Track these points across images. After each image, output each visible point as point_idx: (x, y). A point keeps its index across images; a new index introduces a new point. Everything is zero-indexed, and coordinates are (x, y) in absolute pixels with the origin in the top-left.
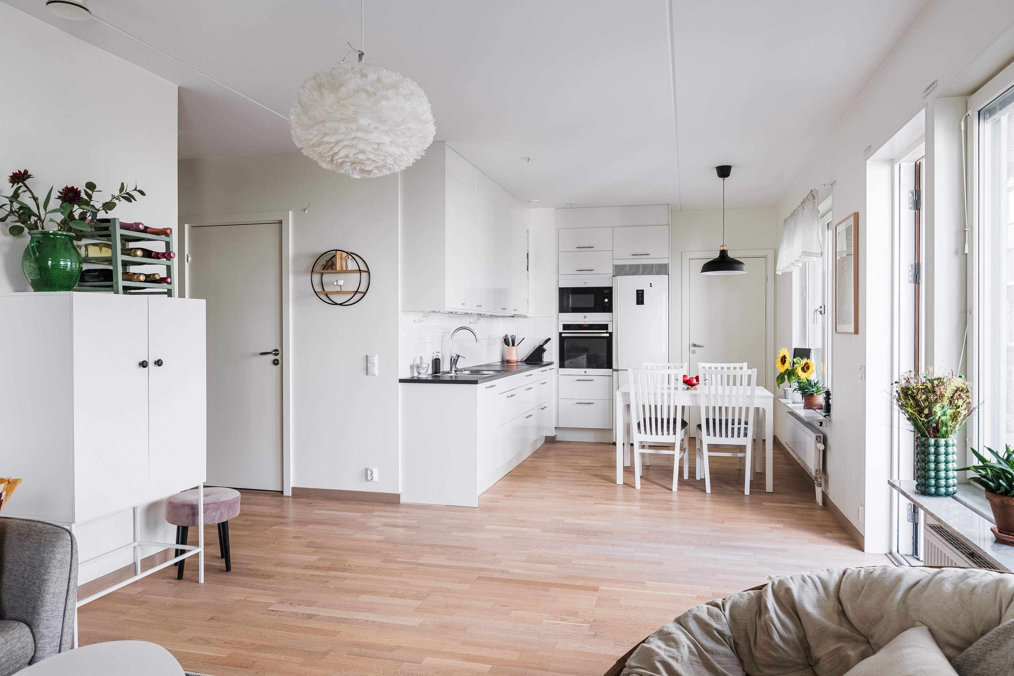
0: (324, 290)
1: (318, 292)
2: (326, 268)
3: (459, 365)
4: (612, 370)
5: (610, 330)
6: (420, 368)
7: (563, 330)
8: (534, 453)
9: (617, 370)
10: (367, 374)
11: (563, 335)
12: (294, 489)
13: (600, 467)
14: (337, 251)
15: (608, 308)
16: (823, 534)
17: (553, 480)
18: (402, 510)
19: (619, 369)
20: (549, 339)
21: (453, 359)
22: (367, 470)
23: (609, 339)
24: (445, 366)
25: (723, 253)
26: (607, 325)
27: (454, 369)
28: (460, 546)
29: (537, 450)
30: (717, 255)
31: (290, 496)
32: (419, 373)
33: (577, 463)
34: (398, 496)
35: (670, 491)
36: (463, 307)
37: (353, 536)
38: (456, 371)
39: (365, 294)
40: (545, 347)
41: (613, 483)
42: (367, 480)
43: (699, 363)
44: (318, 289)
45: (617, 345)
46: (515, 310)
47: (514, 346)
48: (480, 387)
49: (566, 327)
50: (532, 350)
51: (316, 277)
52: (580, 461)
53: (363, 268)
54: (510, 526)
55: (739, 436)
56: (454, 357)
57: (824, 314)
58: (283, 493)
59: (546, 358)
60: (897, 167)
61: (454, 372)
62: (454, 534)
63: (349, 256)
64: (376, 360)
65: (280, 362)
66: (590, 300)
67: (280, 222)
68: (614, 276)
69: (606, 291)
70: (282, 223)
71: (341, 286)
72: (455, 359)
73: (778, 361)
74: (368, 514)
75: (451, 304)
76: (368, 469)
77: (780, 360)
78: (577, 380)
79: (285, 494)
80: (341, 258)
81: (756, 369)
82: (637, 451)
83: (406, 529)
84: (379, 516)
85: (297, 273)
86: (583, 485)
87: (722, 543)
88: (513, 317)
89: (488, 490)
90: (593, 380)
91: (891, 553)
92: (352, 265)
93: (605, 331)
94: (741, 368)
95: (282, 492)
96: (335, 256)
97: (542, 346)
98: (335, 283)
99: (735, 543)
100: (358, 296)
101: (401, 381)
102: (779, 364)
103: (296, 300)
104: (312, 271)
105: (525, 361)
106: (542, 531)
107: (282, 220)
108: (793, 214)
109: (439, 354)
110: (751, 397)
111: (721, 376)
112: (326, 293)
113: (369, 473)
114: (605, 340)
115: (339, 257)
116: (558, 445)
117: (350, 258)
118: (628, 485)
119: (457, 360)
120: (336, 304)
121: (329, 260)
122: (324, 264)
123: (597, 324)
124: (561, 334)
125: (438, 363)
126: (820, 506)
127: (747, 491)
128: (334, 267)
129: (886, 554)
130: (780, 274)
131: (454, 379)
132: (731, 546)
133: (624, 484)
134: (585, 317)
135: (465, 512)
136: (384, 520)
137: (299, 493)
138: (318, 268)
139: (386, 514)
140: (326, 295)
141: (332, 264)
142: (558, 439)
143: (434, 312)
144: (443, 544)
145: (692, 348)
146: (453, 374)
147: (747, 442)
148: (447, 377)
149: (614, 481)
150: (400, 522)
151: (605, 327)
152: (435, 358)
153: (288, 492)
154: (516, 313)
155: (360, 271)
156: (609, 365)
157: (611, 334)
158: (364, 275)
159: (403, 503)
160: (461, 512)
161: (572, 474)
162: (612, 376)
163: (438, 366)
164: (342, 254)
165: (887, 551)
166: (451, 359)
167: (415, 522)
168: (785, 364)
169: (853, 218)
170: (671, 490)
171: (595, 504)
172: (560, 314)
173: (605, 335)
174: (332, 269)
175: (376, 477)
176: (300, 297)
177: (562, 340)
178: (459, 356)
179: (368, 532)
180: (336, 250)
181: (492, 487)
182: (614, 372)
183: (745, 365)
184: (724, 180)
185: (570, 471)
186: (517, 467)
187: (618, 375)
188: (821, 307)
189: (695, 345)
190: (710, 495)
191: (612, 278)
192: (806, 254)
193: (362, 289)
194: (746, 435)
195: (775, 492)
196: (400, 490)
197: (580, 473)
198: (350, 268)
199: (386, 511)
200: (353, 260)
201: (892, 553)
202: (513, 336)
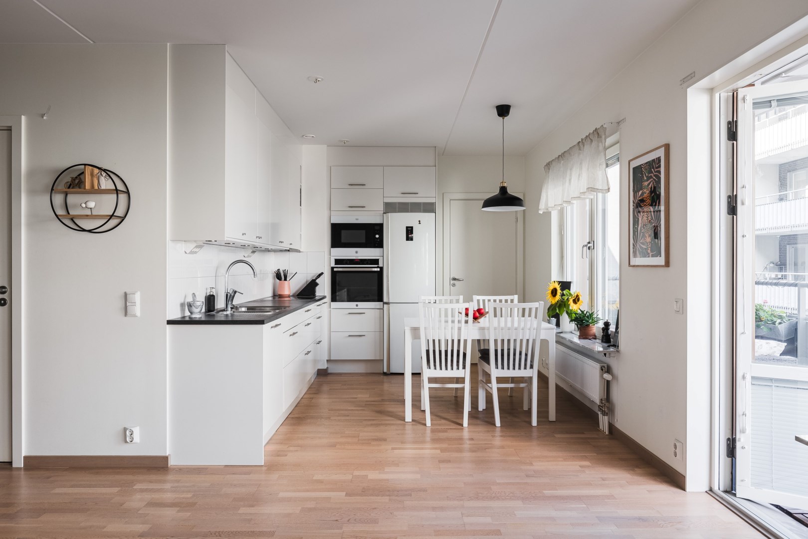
0: (69, 213)
1: (61, 215)
2: (71, 187)
3: (236, 302)
4: (382, 303)
5: (381, 265)
6: (193, 307)
7: (335, 264)
8: (310, 388)
9: (388, 303)
10: (126, 314)
11: (335, 269)
12: (26, 458)
13: (380, 401)
14: (87, 166)
15: (379, 244)
16: (633, 470)
17: (339, 420)
18: (170, 477)
19: (390, 301)
20: (322, 273)
21: (229, 294)
22: (125, 430)
23: (380, 274)
24: (220, 304)
25: (503, 190)
26: (378, 260)
27: (230, 306)
28: (252, 530)
29: (312, 385)
30: (496, 192)
31: (21, 468)
32: (191, 313)
33: (356, 398)
34: (166, 459)
35: (461, 427)
36: (244, 237)
37: (105, 530)
38: (232, 308)
39: (123, 219)
40: (317, 281)
41: (403, 420)
42: (126, 442)
43: (474, 296)
44: (61, 212)
45: (388, 279)
46: (291, 244)
47: (286, 280)
48: (266, 327)
49: (338, 262)
50: (304, 284)
51: (58, 199)
52: (359, 396)
53: (120, 187)
54: (308, 491)
55: (525, 368)
56: (231, 293)
57: (594, 249)
58: (12, 465)
59: (319, 292)
60: (717, 95)
61: (229, 309)
62: (242, 510)
63: (103, 173)
64: (137, 298)
65: (8, 302)
66: (361, 236)
67: (9, 129)
68: (384, 213)
69: (377, 228)
70: (11, 130)
71: (91, 208)
72: (231, 295)
73: (548, 294)
74: (127, 488)
75: (231, 233)
76: (127, 429)
77: (550, 293)
78: (349, 313)
79: (14, 466)
80: (92, 175)
81: (543, 302)
82: (426, 386)
83: (178, 508)
84: (142, 491)
85: (32, 192)
86: (372, 425)
87: (547, 492)
88: (289, 250)
89: (271, 439)
90: (364, 313)
91: (711, 490)
92: (105, 184)
93: (376, 266)
94: (512, 301)
95: (10, 463)
96: (83, 173)
97: (315, 280)
98: (84, 205)
99: (559, 491)
100: (114, 222)
101: (170, 322)
102: (549, 296)
103: (30, 225)
104: (52, 189)
105: (297, 295)
106: (347, 495)
107: (11, 127)
108: (561, 157)
109: (214, 290)
110: (538, 329)
111: (511, 309)
112: (71, 217)
113: (128, 433)
114: (376, 274)
115: (89, 174)
116: (329, 378)
117: (104, 175)
118: (419, 421)
119: (234, 296)
120: (84, 230)
121: (76, 177)
122: (68, 182)
123: (369, 259)
124: (332, 268)
125: (212, 300)
126: (607, 435)
127: (534, 422)
128: (83, 186)
129: (706, 492)
130: (541, 213)
131: (230, 319)
132: (557, 496)
133: (413, 420)
134: (357, 252)
135: (249, 473)
136: (148, 496)
137: (34, 464)
138: (61, 186)
139: (151, 486)
140: (72, 220)
141: (79, 181)
142: (329, 371)
143: (209, 242)
144: (230, 530)
145: (452, 282)
146: (229, 312)
147: (533, 373)
148: (221, 317)
149: (403, 419)
150: (168, 497)
151: (376, 262)
152: (208, 294)
153: (19, 463)
154: (291, 247)
155: (117, 191)
156: (380, 298)
157: (382, 268)
158: (123, 197)
159: (171, 467)
160: (245, 474)
161: (357, 412)
162: (383, 309)
163: (212, 303)
164: (93, 170)
165: (707, 489)
166: (227, 295)
167: (189, 495)
168: (557, 296)
169: (663, 149)
170: (462, 425)
171: (393, 449)
172: (332, 249)
173: (376, 269)
174: (80, 188)
175: (137, 438)
176: (35, 220)
177: (334, 274)
178: (235, 292)
179: (127, 520)
180: (85, 165)
181: (275, 434)
182: (385, 306)
183: (516, 298)
184: (503, 119)
185: (353, 408)
186: (296, 406)
187: (389, 307)
188: (589, 243)
189: (454, 279)
190: (500, 428)
191: (382, 215)
192: (592, 189)
193: (120, 212)
194: (532, 367)
195: (558, 420)
196: (168, 450)
197: (364, 410)
198: (103, 187)
199: (151, 482)
200: (108, 178)
201: (713, 490)
202: (285, 270)
